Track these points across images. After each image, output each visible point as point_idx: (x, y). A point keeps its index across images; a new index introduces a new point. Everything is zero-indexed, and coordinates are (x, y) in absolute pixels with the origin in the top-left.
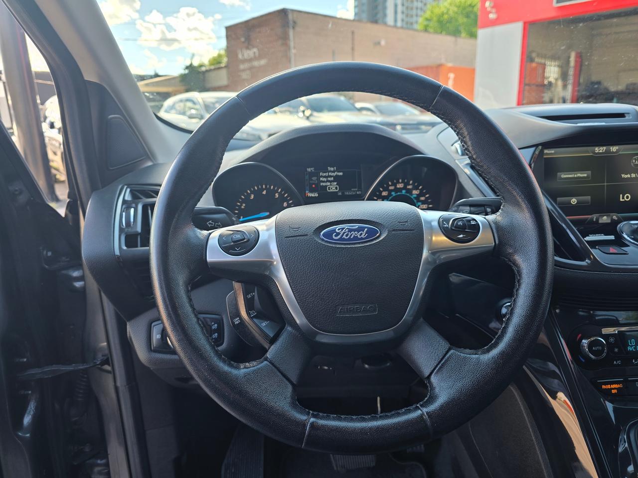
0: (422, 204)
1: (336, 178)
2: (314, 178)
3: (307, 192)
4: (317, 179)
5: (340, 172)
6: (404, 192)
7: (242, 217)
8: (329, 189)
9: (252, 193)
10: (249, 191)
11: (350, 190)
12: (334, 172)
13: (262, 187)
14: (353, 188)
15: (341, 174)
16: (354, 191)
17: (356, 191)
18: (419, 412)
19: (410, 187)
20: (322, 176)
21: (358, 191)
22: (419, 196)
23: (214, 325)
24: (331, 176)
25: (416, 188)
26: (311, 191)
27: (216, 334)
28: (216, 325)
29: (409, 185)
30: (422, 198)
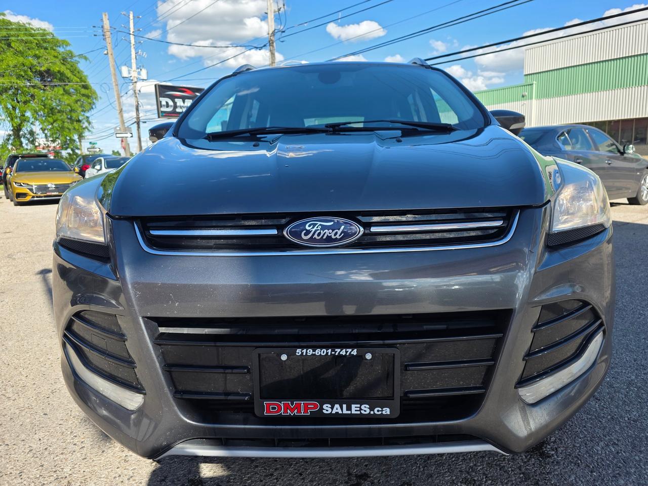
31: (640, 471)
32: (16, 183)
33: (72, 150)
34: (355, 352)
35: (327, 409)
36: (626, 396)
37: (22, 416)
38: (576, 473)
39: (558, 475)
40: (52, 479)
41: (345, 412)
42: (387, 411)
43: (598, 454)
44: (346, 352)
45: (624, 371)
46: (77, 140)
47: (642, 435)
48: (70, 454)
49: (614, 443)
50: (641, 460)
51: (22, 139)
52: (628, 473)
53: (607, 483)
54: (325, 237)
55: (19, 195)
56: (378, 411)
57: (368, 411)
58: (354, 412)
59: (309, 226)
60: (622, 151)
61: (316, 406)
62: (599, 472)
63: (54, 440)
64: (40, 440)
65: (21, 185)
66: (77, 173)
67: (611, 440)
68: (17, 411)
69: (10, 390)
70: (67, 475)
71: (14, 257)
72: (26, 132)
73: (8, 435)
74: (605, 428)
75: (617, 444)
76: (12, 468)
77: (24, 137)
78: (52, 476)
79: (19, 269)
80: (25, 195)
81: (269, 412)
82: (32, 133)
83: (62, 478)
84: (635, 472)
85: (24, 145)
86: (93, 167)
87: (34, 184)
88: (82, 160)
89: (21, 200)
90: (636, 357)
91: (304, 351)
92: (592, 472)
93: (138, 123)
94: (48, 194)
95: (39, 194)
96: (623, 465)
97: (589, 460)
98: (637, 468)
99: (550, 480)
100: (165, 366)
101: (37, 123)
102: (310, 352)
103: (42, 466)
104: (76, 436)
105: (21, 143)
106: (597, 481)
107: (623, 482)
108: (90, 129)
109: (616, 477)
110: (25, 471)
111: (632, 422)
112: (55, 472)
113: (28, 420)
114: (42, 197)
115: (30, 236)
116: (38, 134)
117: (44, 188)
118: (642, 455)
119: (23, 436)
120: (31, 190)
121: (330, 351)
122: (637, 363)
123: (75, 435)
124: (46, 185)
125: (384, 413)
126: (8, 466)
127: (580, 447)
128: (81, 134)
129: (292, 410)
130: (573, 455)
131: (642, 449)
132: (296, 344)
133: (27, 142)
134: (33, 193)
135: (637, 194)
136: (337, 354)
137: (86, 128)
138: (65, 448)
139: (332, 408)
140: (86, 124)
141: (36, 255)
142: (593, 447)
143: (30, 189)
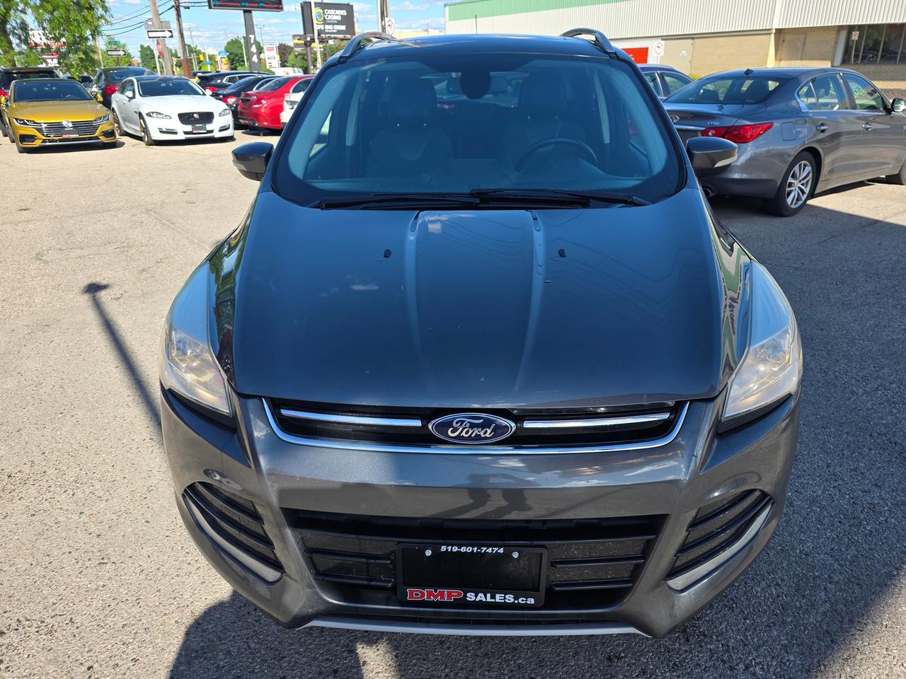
31: (797, 621)
32: (16, 119)
33: (85, 53)
34: (501, 551)
35: (471, 597)
36: (805, 518)
37: (122, 523)
38: (728, 620)
39: (708, 621)
40: (173, 607)
41: (489, 599)
42: (531, 601)
43: (756, 596)
44: (493, 550)
45: (811, 482)
46: (90, 37)
47: (811, 574)
48: (187, 577)
49: (778, 584)
50: (801, 607)
51: (11, 37)
52: (784, 623)
53: (759, 633)
54: (473, 435)
55: (24, 138)
56: (522, 600)
57: (512, 600)
58: (497, 600)
59: (457, 423)
60: (890, 107)
61: (460, 594)
62: (753, 620)
63: (166, 558)
64: (149, 556)
65: (25, 124)
66: (100, 102)
67: (774, 579)
68: (114, 517)
69: (98, 486)
70: (189, 603)
71: (44, 258)
72: (15, 25)
73: (112, 549)
74: (771, 562)
75: (780, 585)
76: (127, 594)
77: (13, 34)
78: (172, 604)
79: (57, 282)
80: (32, 138)
81: (413, 597)
82: (24, 27)
83: (184, 606)
84: (792, 621)
85: (14, 46)
86: (122, 92)
87: (43, 121)
88: (103, 77)
89: (27, 145)
90: (830, 461)
91: (450, 548)
92: (745, 619)
93: (178, 9)
94: (64, 136)
95: (52, 137)
96: (781, 612)
97: (746, 603)
98: (795, 617)
99: (699, 627)
100: (305, 551)
101: (29, 11)
102: (455, 549)
103: (159, 591)
104: (188, 553)
105: (10, 43)
106: (749, 631)
107: (776, 633)
108: (108, 18)
109: (769, 626)
110: (141, 597)
111: (803, 556)
112: (174, 599)
113: (129, 530)
114: (56, 141)
115: (56, 217)
116: (32, 30)
117: (57, 128)
118: (804, 601)
119: (129, 552)
120: (40, 130)
121: (475, 549)
122: (829, 471)
123: (187, 550)
124: (60, 124)
125: (528, 602)
126: (121, 590)
127: (739, 586)
128: (96, 27)
129: (436, 597)
130: (729, 597)
131: (806, 593)
132: (442, 541)
133: (18, 41)
134: (43, 135)
135: (900, 170)
136: (483, 552)
137: (102, 17)
138: (180, 569)
139: (476, 596)
140: (100, 11)
141: (73, 255)
142: (752, 588)
143: (37, 130)
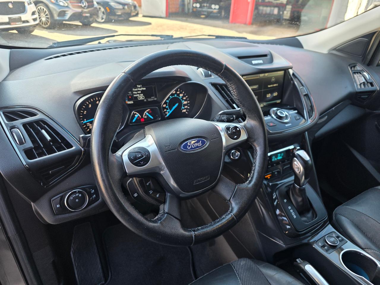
0: (185, 101)
1: (143, 92)
2: (130, 93)
3: (127, 101)
4: (132, 93)
5: (144, 88)
6: (176, 95)
7: (85, 120)
8: (139, 98)
9: (90, 103)
10: (87, 103)
11: (150, 98)
12: (140, 88)
13: (96, 99)
14: (152, 97)
15: (145, 89)
16: (153, 98)
17: (154, 98)
18: (230, 215)
19: (178, 93)
20: (134, 91)
21: (155, 98)
22: (183, 97)
23: (92, 190)
24: (139, 91)
25: (181, 93)
26: (129, 100)
27: (95, 195)
28: (93, 190)
29: (178, 91)
30: (184, 98)
